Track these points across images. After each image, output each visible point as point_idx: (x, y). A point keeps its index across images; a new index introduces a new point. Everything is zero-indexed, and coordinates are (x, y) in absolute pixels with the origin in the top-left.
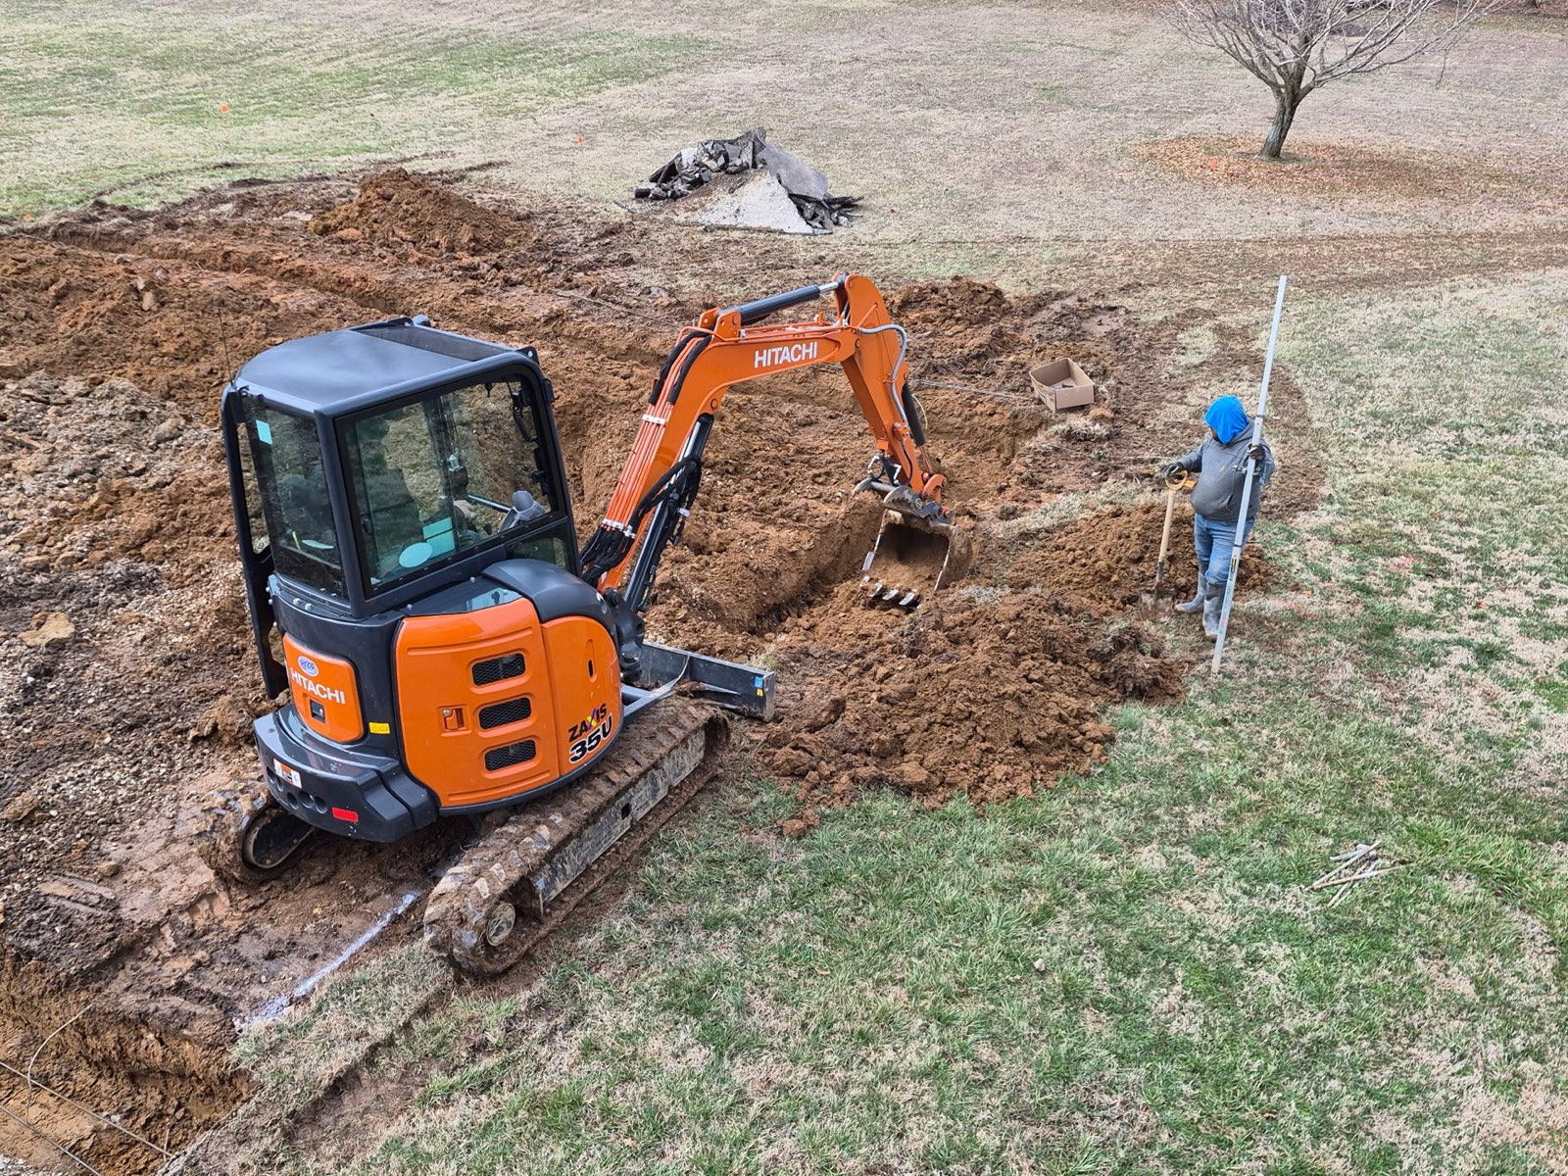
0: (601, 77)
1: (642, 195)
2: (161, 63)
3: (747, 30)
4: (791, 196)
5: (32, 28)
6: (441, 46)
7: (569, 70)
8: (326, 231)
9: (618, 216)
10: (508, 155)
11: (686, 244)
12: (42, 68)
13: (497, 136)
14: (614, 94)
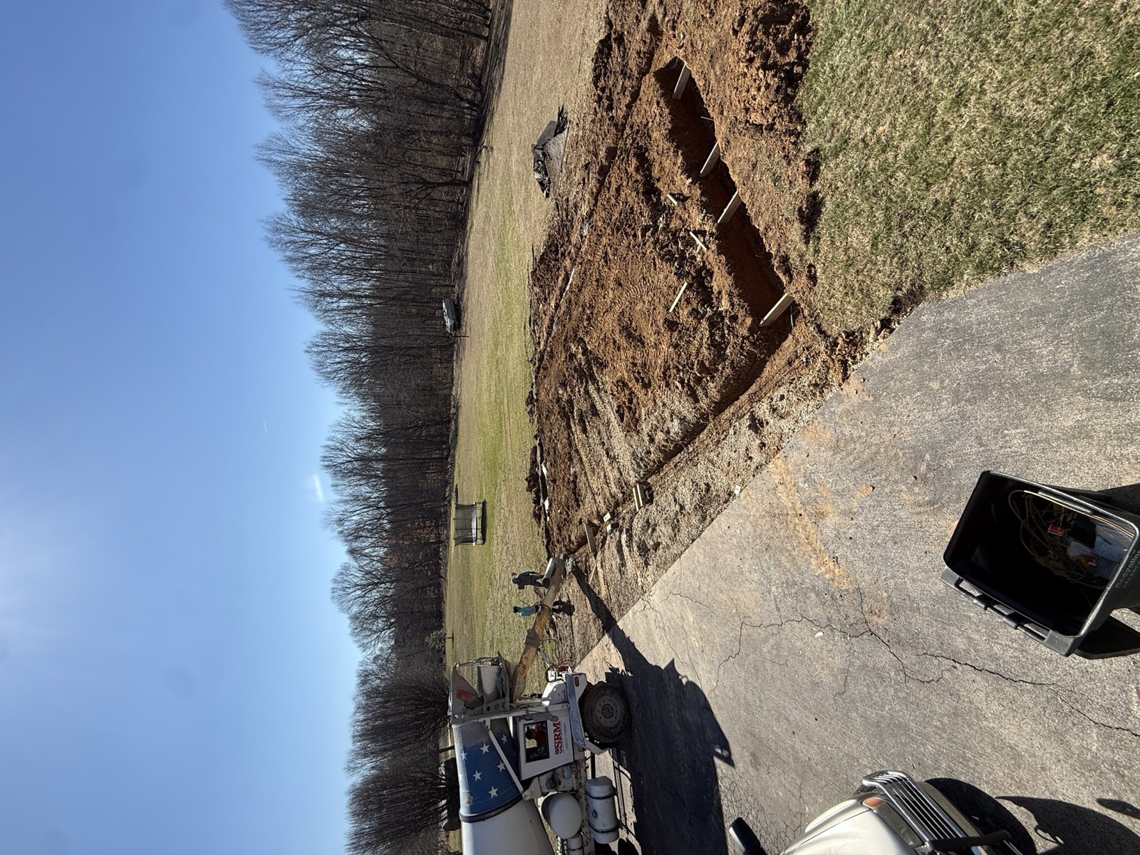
0: (511, 213)
1: (548, 195)
2: (496, 345)
3: (500, 158)
4: (555, 136)
5: (485, 378)
6: (497, 265)
7: (507, 222)
8: (546, 299)
9: (553, 204)
10: (530, 244)
11: (565, 179)
12: (495, 376)
13: (525, 247)
14: (516, 208)
